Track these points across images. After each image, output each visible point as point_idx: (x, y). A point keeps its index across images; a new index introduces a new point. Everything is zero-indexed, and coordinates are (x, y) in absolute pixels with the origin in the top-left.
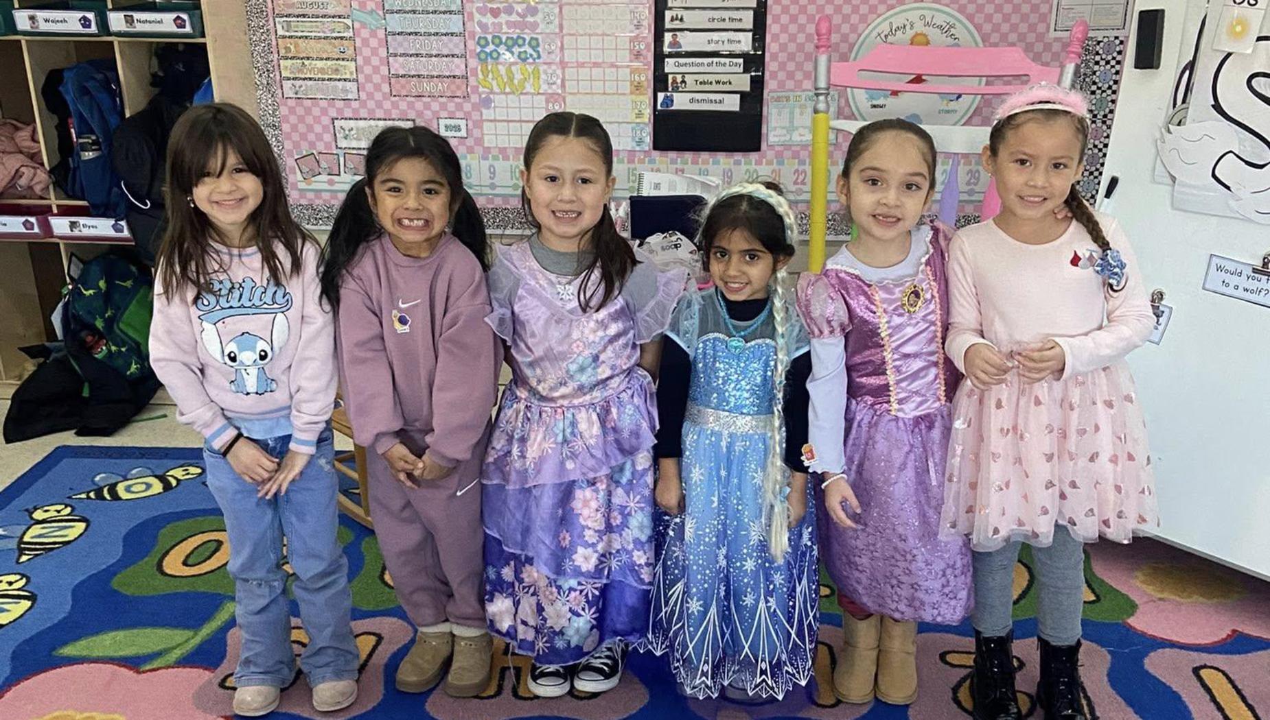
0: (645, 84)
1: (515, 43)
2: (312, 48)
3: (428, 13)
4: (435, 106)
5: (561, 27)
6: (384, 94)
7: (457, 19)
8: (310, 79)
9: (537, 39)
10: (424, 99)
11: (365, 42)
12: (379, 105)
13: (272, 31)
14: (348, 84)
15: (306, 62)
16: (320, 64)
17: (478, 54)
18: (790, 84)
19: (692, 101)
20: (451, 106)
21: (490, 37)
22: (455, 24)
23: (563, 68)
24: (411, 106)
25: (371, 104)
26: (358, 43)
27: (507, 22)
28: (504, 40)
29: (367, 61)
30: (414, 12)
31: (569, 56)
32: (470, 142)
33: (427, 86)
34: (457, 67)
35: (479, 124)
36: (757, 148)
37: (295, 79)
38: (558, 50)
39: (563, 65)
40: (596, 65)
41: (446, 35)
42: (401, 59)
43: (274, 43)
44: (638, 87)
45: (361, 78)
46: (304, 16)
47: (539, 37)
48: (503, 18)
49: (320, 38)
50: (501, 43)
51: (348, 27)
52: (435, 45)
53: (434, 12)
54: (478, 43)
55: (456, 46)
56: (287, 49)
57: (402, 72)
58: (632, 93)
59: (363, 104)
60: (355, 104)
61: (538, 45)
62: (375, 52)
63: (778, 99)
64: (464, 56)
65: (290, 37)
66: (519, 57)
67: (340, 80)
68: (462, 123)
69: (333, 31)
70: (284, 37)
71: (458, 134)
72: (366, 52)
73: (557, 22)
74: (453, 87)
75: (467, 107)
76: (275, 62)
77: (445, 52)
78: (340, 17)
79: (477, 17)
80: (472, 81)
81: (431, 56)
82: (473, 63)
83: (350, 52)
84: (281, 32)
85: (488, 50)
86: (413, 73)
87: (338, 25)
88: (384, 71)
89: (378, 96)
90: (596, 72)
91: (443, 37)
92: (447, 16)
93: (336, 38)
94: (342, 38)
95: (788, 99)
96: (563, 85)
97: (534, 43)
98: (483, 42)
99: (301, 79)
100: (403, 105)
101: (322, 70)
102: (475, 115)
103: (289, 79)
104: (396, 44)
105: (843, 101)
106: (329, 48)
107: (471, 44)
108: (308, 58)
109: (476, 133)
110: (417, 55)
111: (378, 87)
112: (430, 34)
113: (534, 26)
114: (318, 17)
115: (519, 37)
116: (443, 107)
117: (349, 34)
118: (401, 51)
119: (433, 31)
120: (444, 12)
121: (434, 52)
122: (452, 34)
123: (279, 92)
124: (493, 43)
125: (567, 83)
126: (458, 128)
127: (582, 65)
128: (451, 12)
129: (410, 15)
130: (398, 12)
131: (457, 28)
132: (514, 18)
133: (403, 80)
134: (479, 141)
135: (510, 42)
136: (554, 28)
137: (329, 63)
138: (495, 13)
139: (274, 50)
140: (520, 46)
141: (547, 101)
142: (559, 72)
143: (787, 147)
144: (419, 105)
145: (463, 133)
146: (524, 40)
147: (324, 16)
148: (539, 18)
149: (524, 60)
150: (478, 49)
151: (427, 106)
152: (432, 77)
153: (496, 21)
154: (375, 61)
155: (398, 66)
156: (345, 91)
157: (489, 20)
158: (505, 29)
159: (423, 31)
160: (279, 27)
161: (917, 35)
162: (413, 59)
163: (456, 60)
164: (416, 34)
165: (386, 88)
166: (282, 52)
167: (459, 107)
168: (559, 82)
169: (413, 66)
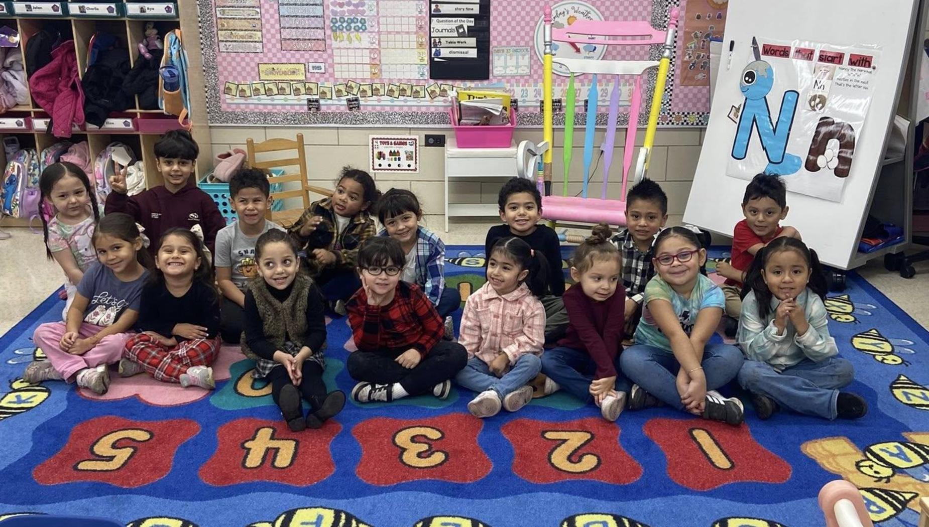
0: (425, 43)
1: (352, 21)
2: (238, 24)
3: (303, 5)
4: (307, 56)
5: (378, 12)
6: (278, 50)
7: (320, 8)
8: (235, 41)
9: (364, 19)
10: (301, 52)
11: (268, 21)
12: (275, 55)
13: (214, 15)
14: (257, 44)
15: (233, 32)
16: (241, 33)
17: (331, 28)
18: (504, 43)
19: (451, 52)
20: (316, 56)
21: (338, 18)
22: (318, 11)
23: (379, 35)
24: (293, 56)
25: (270, 55)
26: (263, 21)
27: (348, 11)
28: (346, 19)
29: (268, 31)
30: (296, 4)
31: (383, 28)
32: (327, 75)
33: (302, 45)
34: (319, 34)
35: (332, 66)
36: (487, 78)
37: (226, 41)
38: (376, 25)
39: (379, 33)
40: (398, 33)
41: (313, 17)
42: (288, 30)
43: (215, 22)
44: (421, 45)
45: (265, 41)
46: (233, 7)
47: (366, 18)
48: (346, 8)
49: (241, 19)
50: (344, 21)
51: (258, 13)
52: (307, 22)
53: (307, 5)
54: (332, 21)
55: (319, 22)
56: (223, 25)
57: (288, 37)
58: (418, 48)
59: (266, 56)
60: (261, 55)
61: (365, 22)
62: (273, 26)
63: (498, 51)
64: (323, 28)
65: (225, 18)
66: (354, 29)
67: (252, 42)
68: (322, 65)
69: (249, 15)
70: (221, 18)
71: (319, 71)
72: (268, 26)
73: (375, 10)
74: (317, 45)
75: (325, 56)
76: (215, 32)
77: (313, 26)
78: (253, 7)
79: (331, 7)
80: (328, 42)
81: (305, 28)
82: (328, 32)
83: (258, 27)
84: (219, 16)
85: (337, 25)
86: (294, 38)
87: (251, 12)
88: (278, 36)
89: (274, 50)
90: (398, 37)
91: (312, 18)
92: (314, 7)
93: (251, 19)
94: (254, 19)
95: (503, 51)
96: (379, 44)
97: (363, 21)
98: (334, 21)
99: (230, 41)
100: (288, 55)
101: (242, 37)
102: (330, 61)
103: (223, 41)
104: (285, 22)
105: (533, 52)
106: (247, 24)
107: (328, 22)
108: (234, 30)
109: (330, 70)
110: (297, 28)
111: (274, 46)
112: (304, 17)
113: (364, 12)
114: (240, 7)
115: (354, 18)
116: (311, 56)
117: (258, 16)
118: (287, 25)
119: (306, 15)
120: (313, 5)
121: (307, 26)
122: (317, 17)
123: (217, 48)
124: (340, 21)
125: (382, 43)
126: (319, 68)
127: (389, 33)
128: (316, 5)
129: (294, 6)
130: (287, 4)
131: (320, 13)
132: (352, 8)
133: (288, 42)
134: (332, 75)
135: (349, 21)
136: (374, 13)
137: (247, 32)
138: (341, 5)
139: (215, 25)
140: (355, 23)
141: (370, 53)
142: (377, 37)
143: (504, 77)
144: (298, 55)
145: (323, 71)
146: (357, 19)
147: (244, 7)
148: (365, 8)
149: (357, 31)
150: (332, 25)
151: (302, 56)
152: (305, 40)
153: (342, 9)
154: (273, 31)
155: (286, 34)
156: (255, 48)
157: (338, 9)
158: (347, 14)
159: (300, 15)
160: (218, 13)
161: (570, 17)
162: (295, 30)
163: (319, 30)
164: (297, 16)
165: (279, 46)
166: (220, 26)
167: (320, 56)
168: (377, 42)
169: (294, 34)
